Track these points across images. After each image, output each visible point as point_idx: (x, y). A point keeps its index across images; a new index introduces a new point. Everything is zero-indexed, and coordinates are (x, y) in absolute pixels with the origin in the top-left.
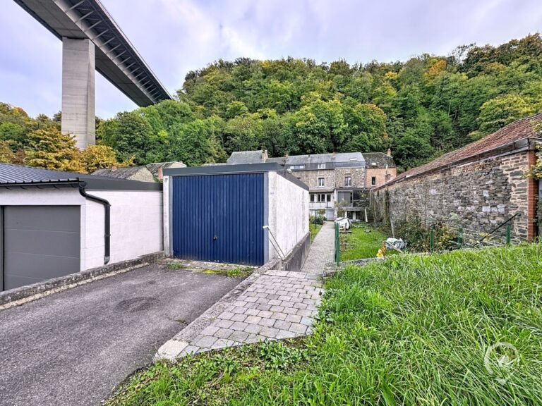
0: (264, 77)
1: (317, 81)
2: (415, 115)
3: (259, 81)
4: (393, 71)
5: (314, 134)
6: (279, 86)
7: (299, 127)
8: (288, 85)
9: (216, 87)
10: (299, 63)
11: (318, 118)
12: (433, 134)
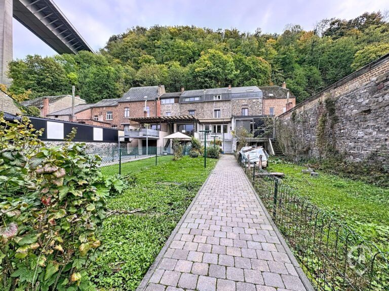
0: (172, 39)
1: (214, 41)
2: (293, 69)
3: (167, 40)
4: (272, 39)
5: (211, 78)
6: (182, 44)
7: (198, 72)
8: (190, 44)
9: (131, 45)
10: (200, 30)
11: (214, 65)
12: (307, 84)
